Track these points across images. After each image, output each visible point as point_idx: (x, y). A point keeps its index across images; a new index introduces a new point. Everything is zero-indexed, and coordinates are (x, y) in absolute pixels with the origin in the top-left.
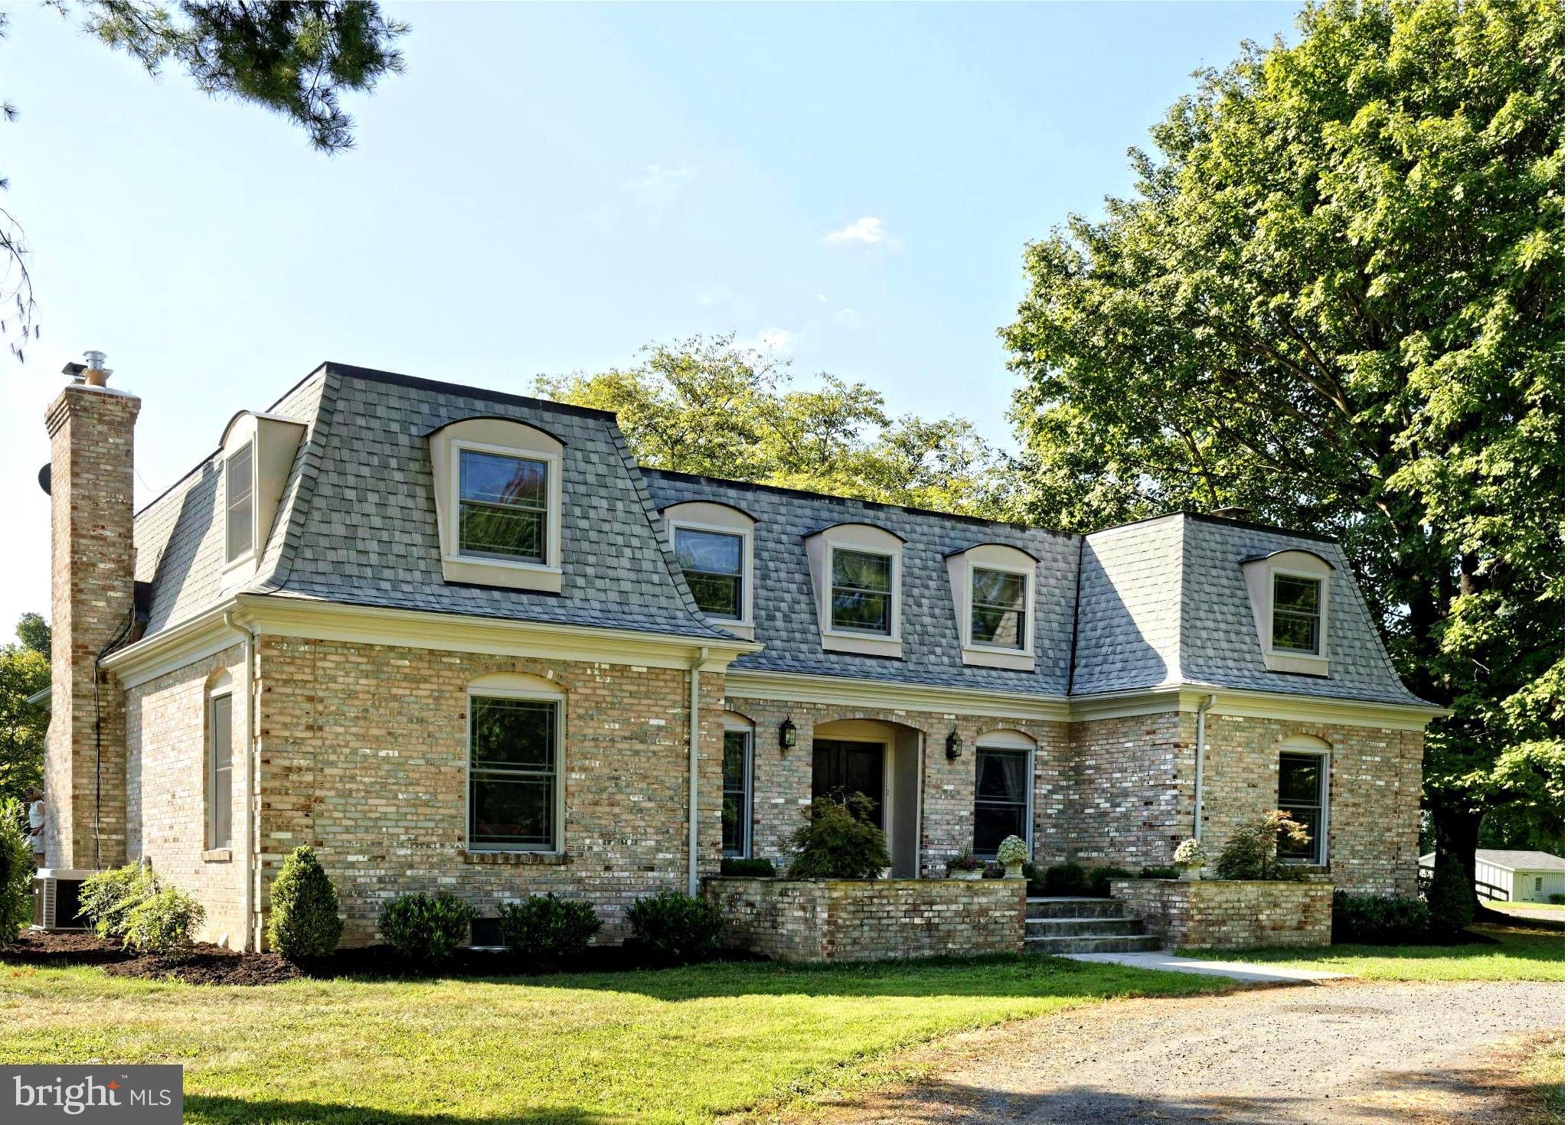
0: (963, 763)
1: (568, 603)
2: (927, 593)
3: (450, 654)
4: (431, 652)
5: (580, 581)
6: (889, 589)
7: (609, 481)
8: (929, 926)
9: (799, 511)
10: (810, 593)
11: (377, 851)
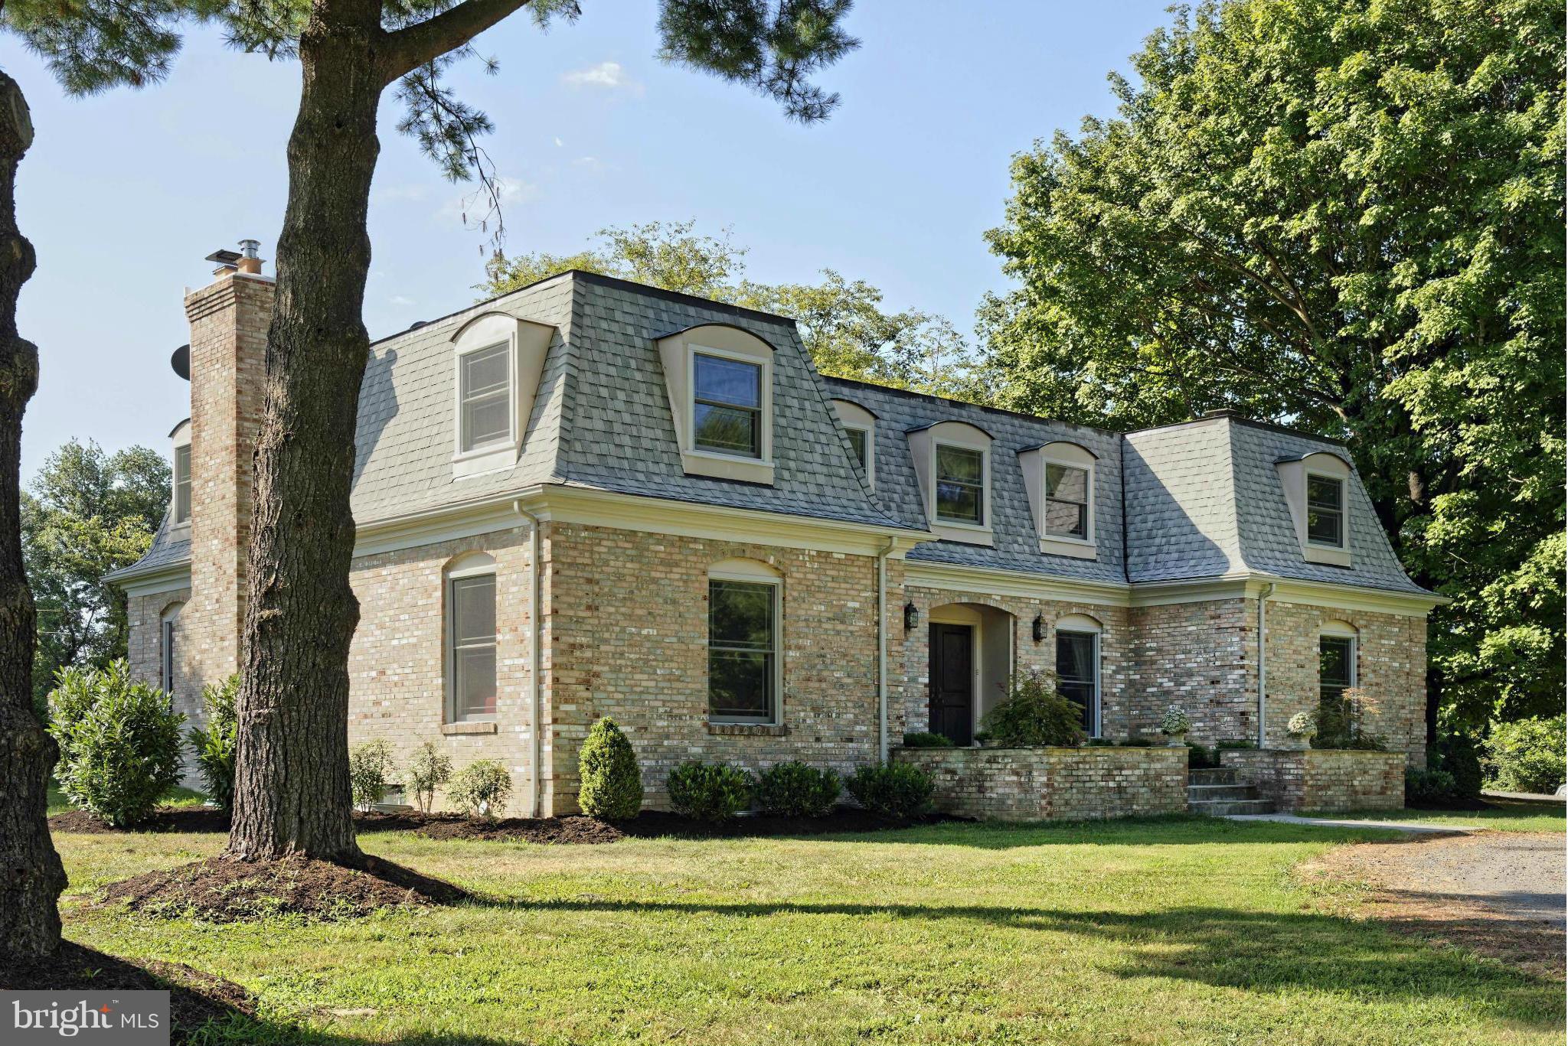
0: (1047, 644)
1: (780, 493)
2: (1006, 486)
3: (695, 540)
4: (681, 538)
5: (786, 475)
6: (980, 483)
7: (798, 382)
8: (1120, 789)
9: (900, 409)
10: (915, 485)
11: (642, 723)
